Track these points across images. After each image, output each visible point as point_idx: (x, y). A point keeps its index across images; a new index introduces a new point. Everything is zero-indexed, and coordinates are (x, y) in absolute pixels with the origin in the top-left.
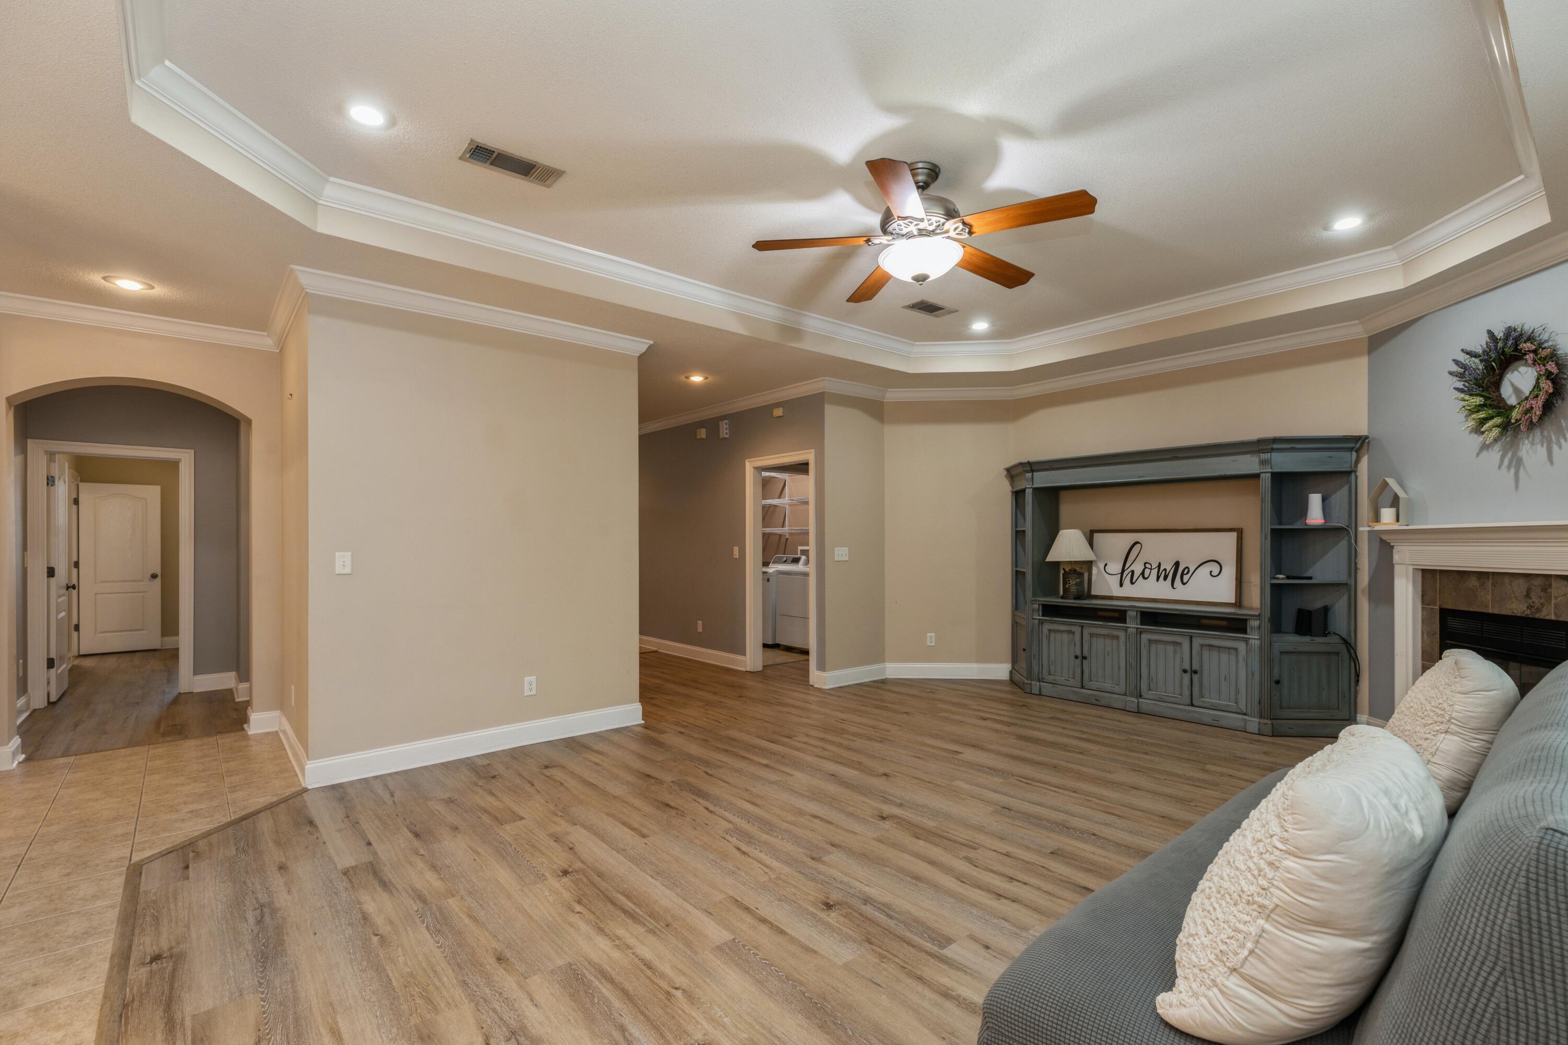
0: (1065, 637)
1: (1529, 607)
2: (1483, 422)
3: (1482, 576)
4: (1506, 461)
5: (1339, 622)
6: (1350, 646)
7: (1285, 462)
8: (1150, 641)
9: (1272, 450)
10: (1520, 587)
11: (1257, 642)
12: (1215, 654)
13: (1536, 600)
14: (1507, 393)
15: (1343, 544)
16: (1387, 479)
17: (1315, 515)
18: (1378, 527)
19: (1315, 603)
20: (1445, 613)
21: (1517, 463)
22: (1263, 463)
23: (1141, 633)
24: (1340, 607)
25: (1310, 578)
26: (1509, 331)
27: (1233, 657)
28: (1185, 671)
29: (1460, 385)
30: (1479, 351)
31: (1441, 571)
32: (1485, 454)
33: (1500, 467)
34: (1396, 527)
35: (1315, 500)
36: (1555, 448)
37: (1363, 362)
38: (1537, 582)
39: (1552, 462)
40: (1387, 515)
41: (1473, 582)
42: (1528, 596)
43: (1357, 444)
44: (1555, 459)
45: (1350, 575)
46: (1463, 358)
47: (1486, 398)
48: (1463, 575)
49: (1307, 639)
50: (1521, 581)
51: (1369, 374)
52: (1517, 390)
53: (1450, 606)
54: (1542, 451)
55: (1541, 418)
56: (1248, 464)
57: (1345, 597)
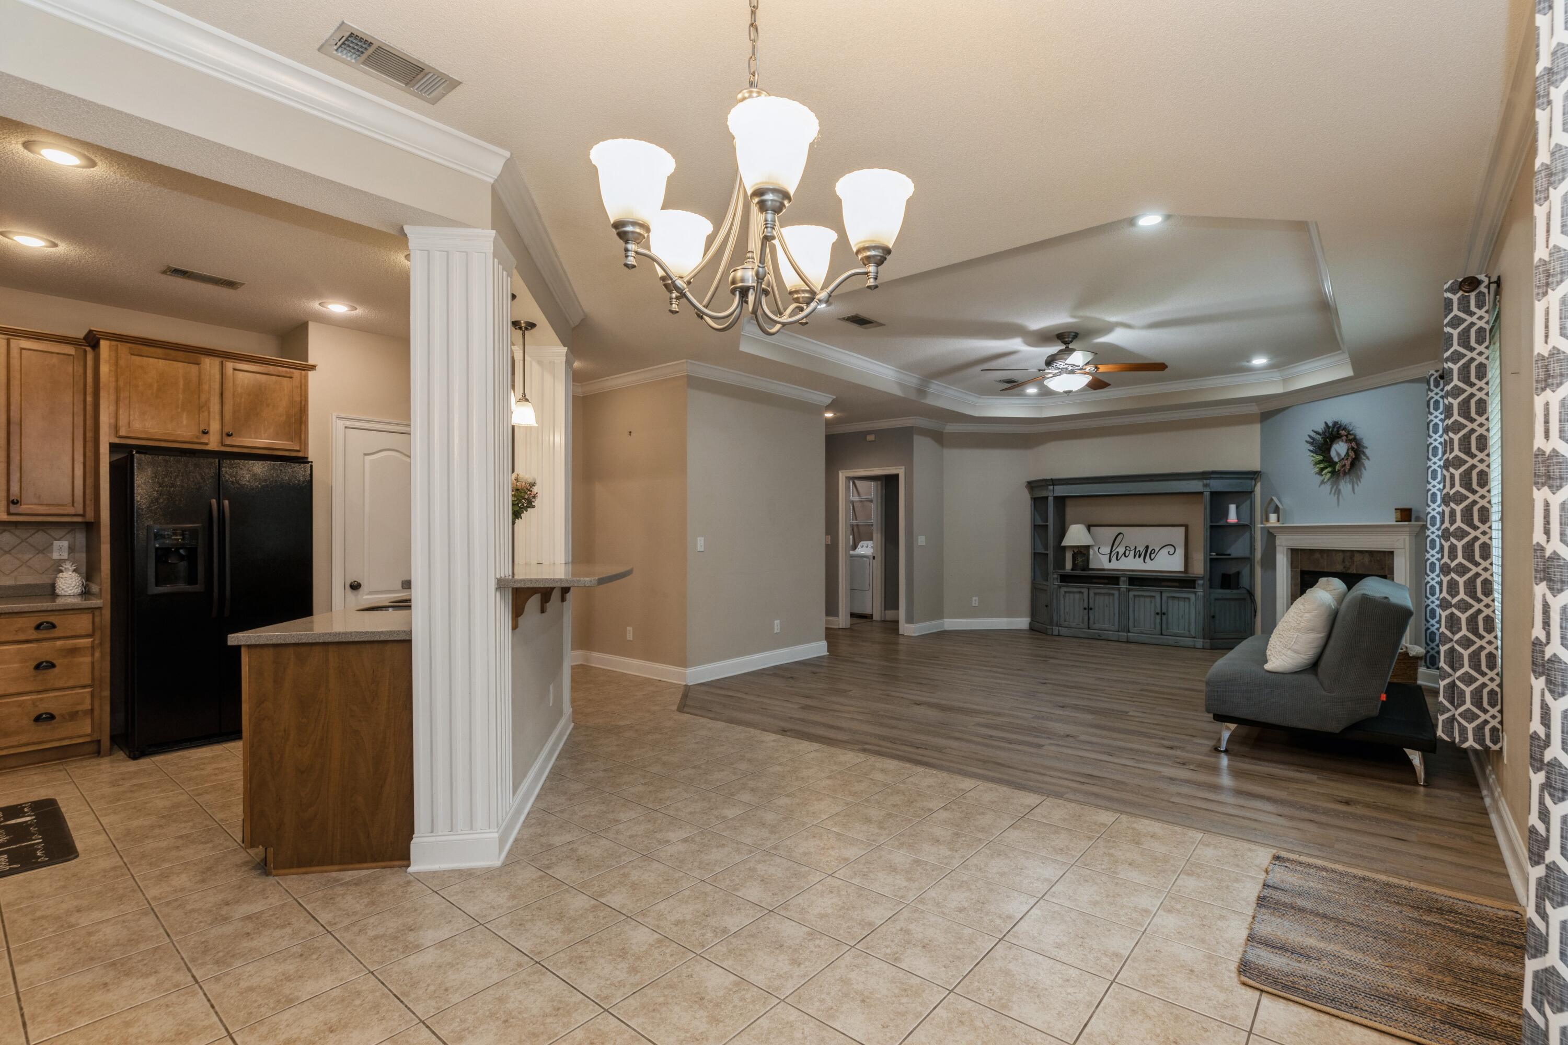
0: (1077, 596)
1: (1344, 567)
2: (1322, 469)
3: (1322, 551)
4: (1333, 491)
5: (1245, 581)
6: (1251, 594)
7: (1218, 485)
8: (1135, 596)
9: (1211, 478)
10: (1340, 557)
11: (1202, 594)
12: (1176, 602)
13: (1347, 564)
14: (1333, 453)
15: (1247, 534)
16: (1273, 498)
17: (1232, 518)
18: (1268, 525)
19: (1232, 570)
20: (1303, 573)
21: (1338, 492)
22: (1205, 486)
23: (1129, 591)
24: (1245, 572)
25: (1229, 555)
26: (1335, 423)
27: (1187, 604)
28: (1158, 614)
29: (1311, 448)
30: (1320, 431)
31: (1301, 550)
32: (1323, 486)
33: (1330, 493)
34: (1278, 525)
35: (1232, 508)
36: (1356, 485)
37: (1257, 428)
38: (1348, 554)
39: (1354, 493)
40: (1273, 517)
41: (1317, 555)
42: (1344, 562)
43: (1254, 475)
44: (1356, 491)
45: (1251, 554)
46: (1313, 434)
47: (1324, 457)
48: (1312, 551)
49: (1228, 591)
50: (1341, 554)
51: (1261, 434)
52: (1338, 454)
53: (1306, 569)
54: (1349, 486)
55: (1349, 470)
56: (1195, 486)
57: (1248, 566)
